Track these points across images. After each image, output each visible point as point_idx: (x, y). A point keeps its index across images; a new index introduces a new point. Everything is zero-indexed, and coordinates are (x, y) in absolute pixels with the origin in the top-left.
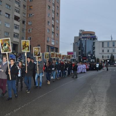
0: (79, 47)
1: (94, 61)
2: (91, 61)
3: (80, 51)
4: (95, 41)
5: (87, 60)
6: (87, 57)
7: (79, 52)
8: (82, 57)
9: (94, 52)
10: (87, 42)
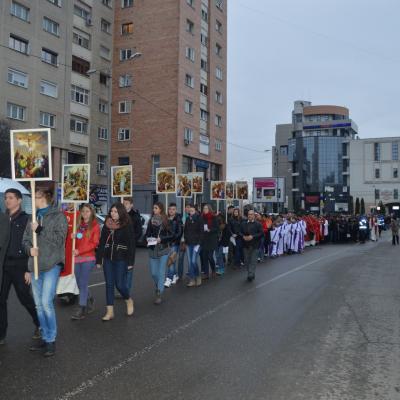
0: (291, 159)
1: (346, 210)
2: (336, 209)
3: (296, 174)
4: (347, 138)
5: (322, 206)
6: (322, 195)
7: (294, 177)
8: (303, 195)
9: (346, 177)
10: (320, 142)
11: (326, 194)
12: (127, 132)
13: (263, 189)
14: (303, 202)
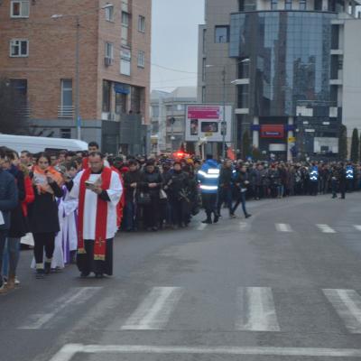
0: (237, 54)
1: (335, 150)
2: (317, 148)
3: (245, 81)
4: (341, 15)
5: (291, 143)
6: (291, 122)
7: (240, 87)
8: (256, 122)
9: (336, 88)
10: (290, 21)
11: (298, 120)
12: (24, 44)
13: (200, 121)
14: (256, 135)
